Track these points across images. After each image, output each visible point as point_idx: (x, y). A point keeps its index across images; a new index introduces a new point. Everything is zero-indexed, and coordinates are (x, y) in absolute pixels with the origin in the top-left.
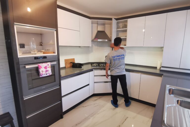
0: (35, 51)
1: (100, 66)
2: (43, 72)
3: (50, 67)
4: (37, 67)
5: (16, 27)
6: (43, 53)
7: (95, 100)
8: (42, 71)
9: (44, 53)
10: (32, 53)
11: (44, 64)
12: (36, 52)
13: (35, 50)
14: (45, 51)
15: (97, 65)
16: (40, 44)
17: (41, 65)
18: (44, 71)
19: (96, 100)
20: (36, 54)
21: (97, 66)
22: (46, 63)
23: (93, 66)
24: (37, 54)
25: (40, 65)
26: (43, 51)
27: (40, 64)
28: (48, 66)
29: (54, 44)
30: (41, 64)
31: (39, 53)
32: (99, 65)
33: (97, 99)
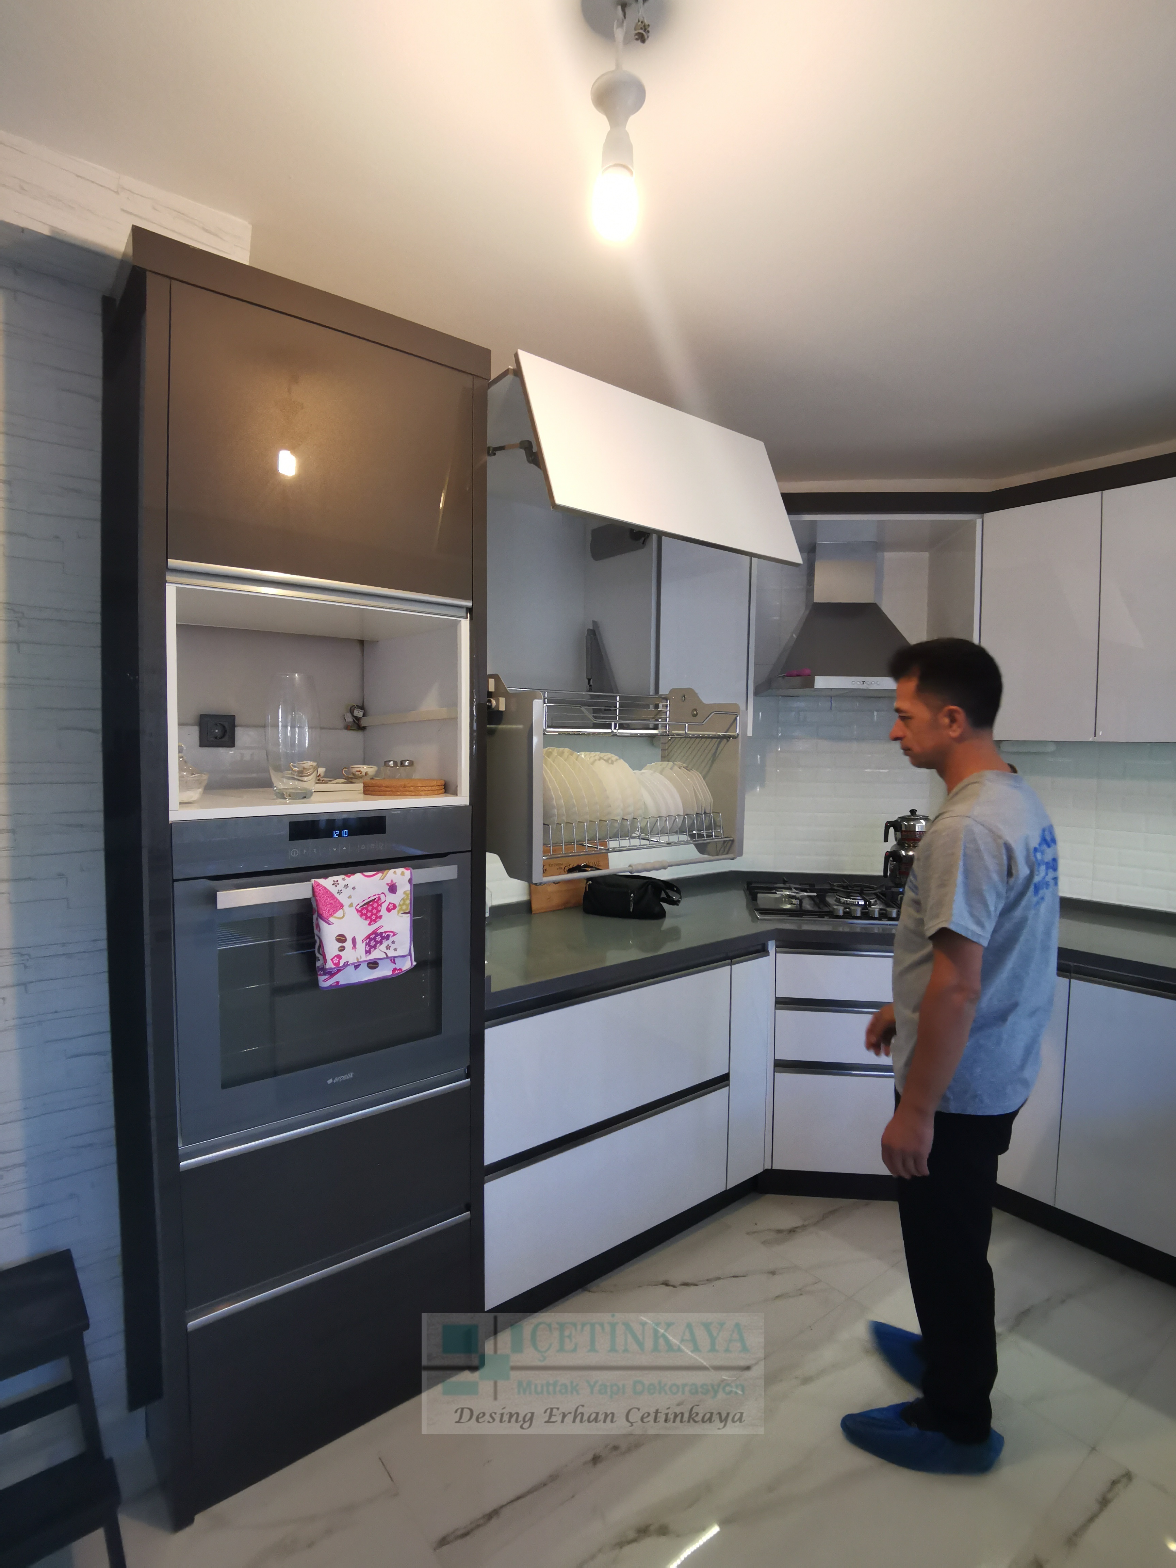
0: (301, 773)
1: (832, 915)
2: (348, 944)
3: (407, 907)
4: (308, 900)
5: (178, 589)
6: (360, 786)
7: (779, 1231)
8: (341, 939)
9: (369, 790)
10: (281, 783)
11: (357, 879)
12: (309, 783)
13: (309, 764)
14: (377, 774)
15: (807, 905)
16: (349, 719)
17: (336, 884)
18: (354, 940)
19: (792, 1231)
20: (305, 796)
21: (798, 913)
22: (378, 870)
23: (764, 911)
24: (315, 797)
25: (327, 883)
26: (364, 769)
27: (331, 879)
28: (391, 898)
29: (454, 720)
30: (339, 878)
31: (337, 785)
32: (820, 900)
33: (804, 1227)
